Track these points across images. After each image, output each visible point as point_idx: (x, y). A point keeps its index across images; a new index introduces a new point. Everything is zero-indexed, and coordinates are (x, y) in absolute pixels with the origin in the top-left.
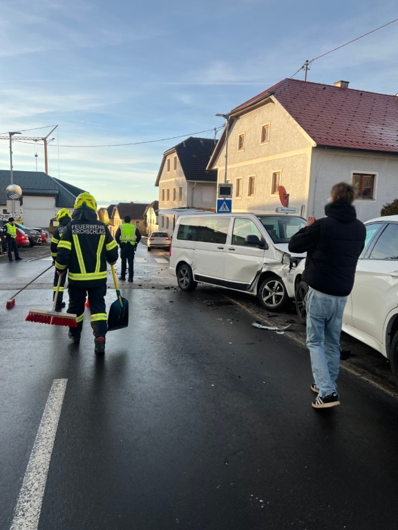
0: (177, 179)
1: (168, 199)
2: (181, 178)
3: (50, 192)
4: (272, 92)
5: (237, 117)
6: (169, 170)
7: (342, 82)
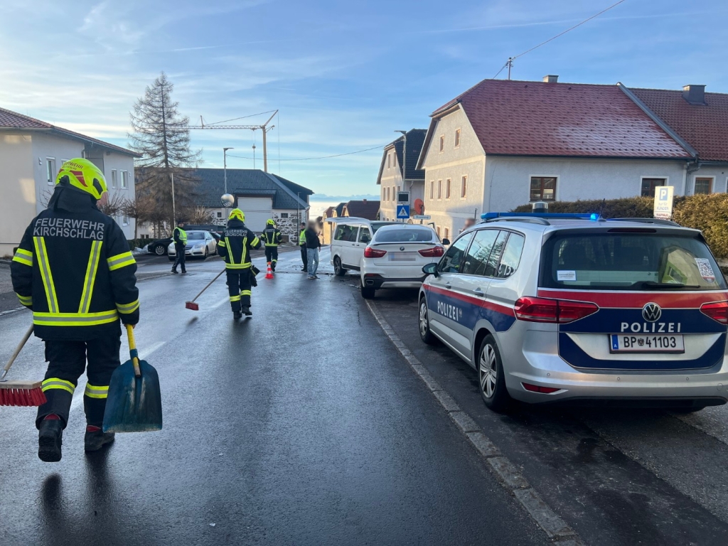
0: (396, 176)
1: (388, 199)
2: (399, 177)
3: (267, 192)
4: (460, 100)
5: (439, 119)
6: (389, 166)
7: (549, 76)
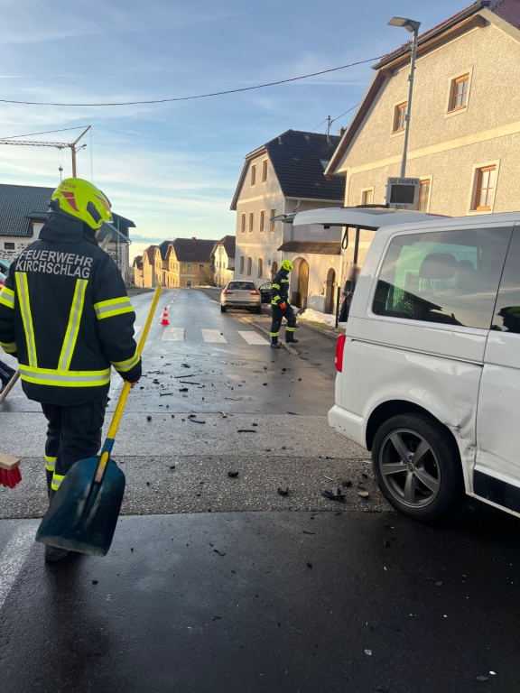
0: (267, 195)
1: (251, 229)
2: (274, 195)
6: (253, 183)
